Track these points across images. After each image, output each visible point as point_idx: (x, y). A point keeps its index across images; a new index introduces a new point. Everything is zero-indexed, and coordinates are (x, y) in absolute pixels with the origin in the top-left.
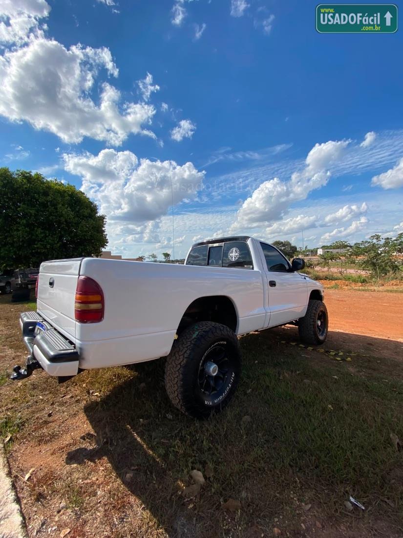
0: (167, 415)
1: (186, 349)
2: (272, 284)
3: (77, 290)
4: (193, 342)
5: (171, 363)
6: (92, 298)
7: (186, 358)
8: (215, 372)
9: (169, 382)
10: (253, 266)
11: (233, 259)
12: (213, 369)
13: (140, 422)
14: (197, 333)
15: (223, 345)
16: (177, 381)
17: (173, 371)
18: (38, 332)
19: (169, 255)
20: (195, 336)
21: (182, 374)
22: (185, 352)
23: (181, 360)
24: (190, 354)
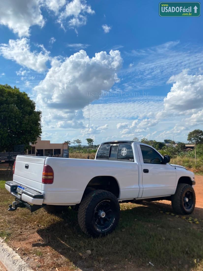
0: (78, 235)
1: (88, 201)
2: (146, 171)
3: (43, 170)
4: (92, 198)
5: (81, 208)
6: (49, 174)
7: (88, 205)
8: (104, 216)
9: (80, 217)
10: (134, 160)
11: (124, 154)
12: (103, 214)
13: (65, 236)
14: (95, 194)
15: (108, 202)
16: (83, 216)
17: (82, 211)
18: (19, 190)
19: (92, 140)
20: (93, 195)
21: (86, 212)
22: (88, 202)
23: (86, 206)
24: (90, 203)
